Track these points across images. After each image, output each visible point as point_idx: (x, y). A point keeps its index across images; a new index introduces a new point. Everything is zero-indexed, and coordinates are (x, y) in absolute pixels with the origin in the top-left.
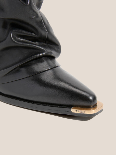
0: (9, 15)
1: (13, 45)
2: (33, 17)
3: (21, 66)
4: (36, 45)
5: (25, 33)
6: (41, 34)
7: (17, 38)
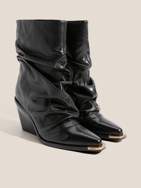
0: (50, 96)
1: (53, 112)
2: (64, 97)
3: (58, 125)
4: (66, 112)
5: (59, 106)
6: (68, 106)
7: (55, 109)
